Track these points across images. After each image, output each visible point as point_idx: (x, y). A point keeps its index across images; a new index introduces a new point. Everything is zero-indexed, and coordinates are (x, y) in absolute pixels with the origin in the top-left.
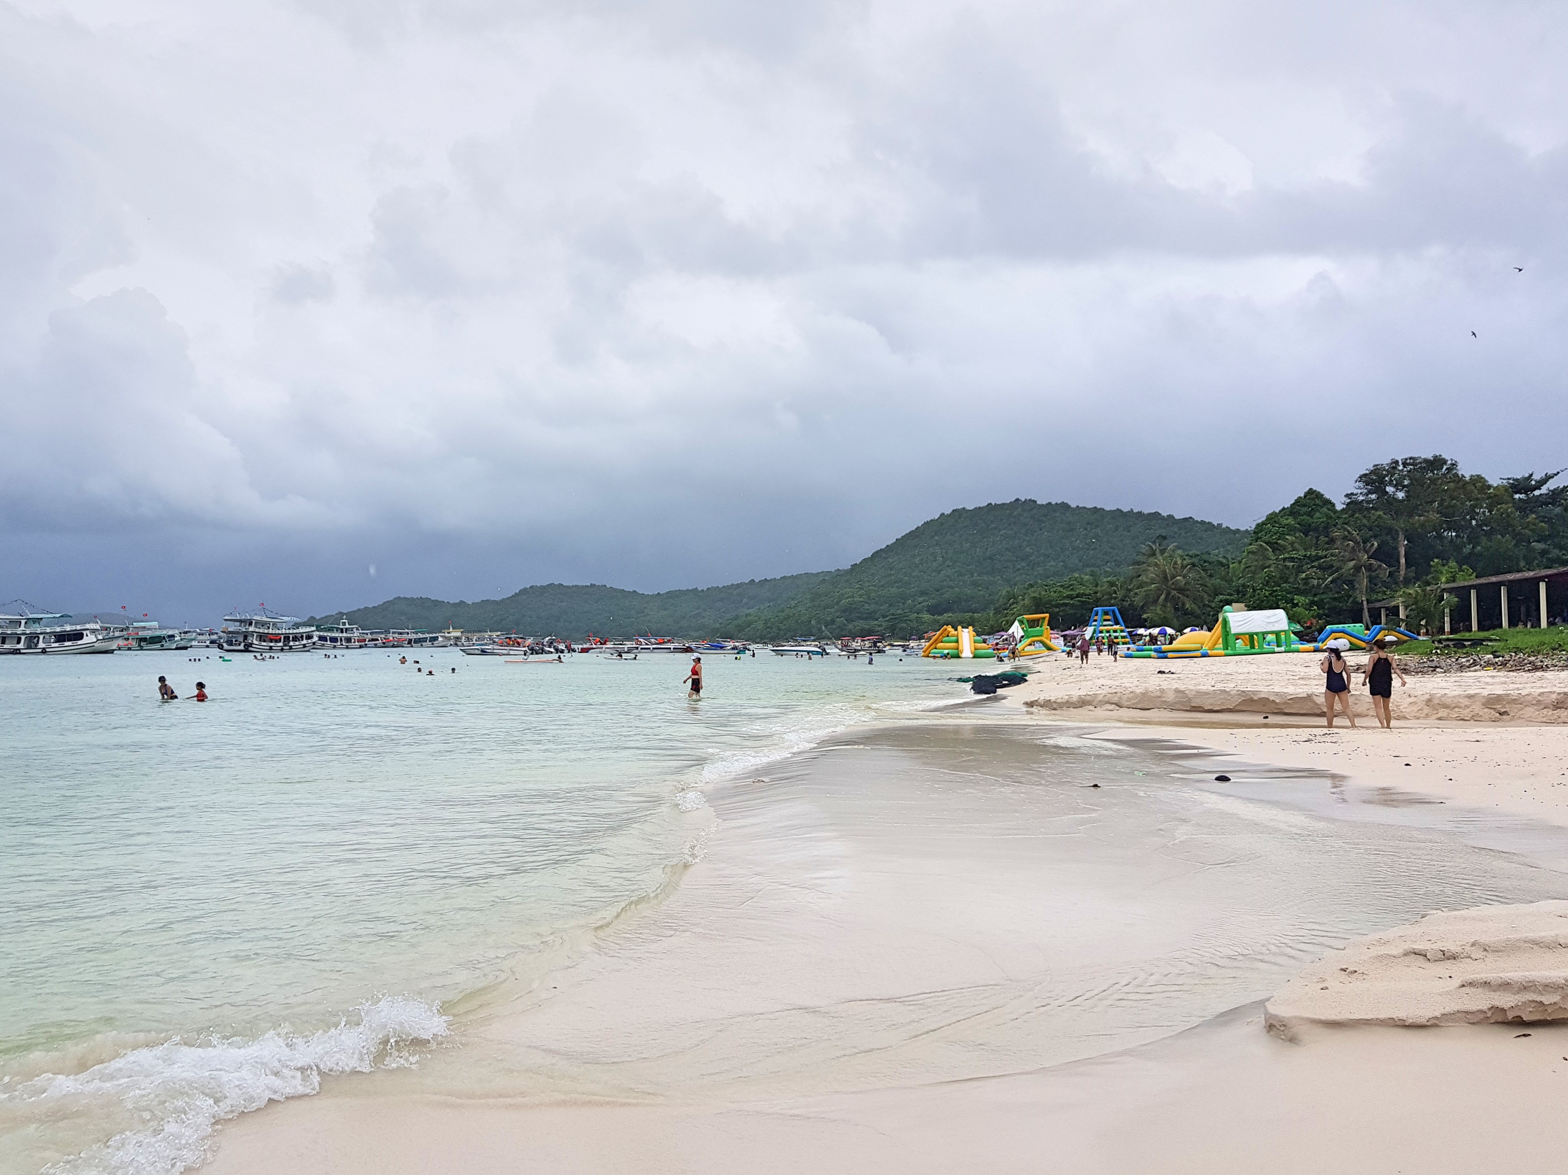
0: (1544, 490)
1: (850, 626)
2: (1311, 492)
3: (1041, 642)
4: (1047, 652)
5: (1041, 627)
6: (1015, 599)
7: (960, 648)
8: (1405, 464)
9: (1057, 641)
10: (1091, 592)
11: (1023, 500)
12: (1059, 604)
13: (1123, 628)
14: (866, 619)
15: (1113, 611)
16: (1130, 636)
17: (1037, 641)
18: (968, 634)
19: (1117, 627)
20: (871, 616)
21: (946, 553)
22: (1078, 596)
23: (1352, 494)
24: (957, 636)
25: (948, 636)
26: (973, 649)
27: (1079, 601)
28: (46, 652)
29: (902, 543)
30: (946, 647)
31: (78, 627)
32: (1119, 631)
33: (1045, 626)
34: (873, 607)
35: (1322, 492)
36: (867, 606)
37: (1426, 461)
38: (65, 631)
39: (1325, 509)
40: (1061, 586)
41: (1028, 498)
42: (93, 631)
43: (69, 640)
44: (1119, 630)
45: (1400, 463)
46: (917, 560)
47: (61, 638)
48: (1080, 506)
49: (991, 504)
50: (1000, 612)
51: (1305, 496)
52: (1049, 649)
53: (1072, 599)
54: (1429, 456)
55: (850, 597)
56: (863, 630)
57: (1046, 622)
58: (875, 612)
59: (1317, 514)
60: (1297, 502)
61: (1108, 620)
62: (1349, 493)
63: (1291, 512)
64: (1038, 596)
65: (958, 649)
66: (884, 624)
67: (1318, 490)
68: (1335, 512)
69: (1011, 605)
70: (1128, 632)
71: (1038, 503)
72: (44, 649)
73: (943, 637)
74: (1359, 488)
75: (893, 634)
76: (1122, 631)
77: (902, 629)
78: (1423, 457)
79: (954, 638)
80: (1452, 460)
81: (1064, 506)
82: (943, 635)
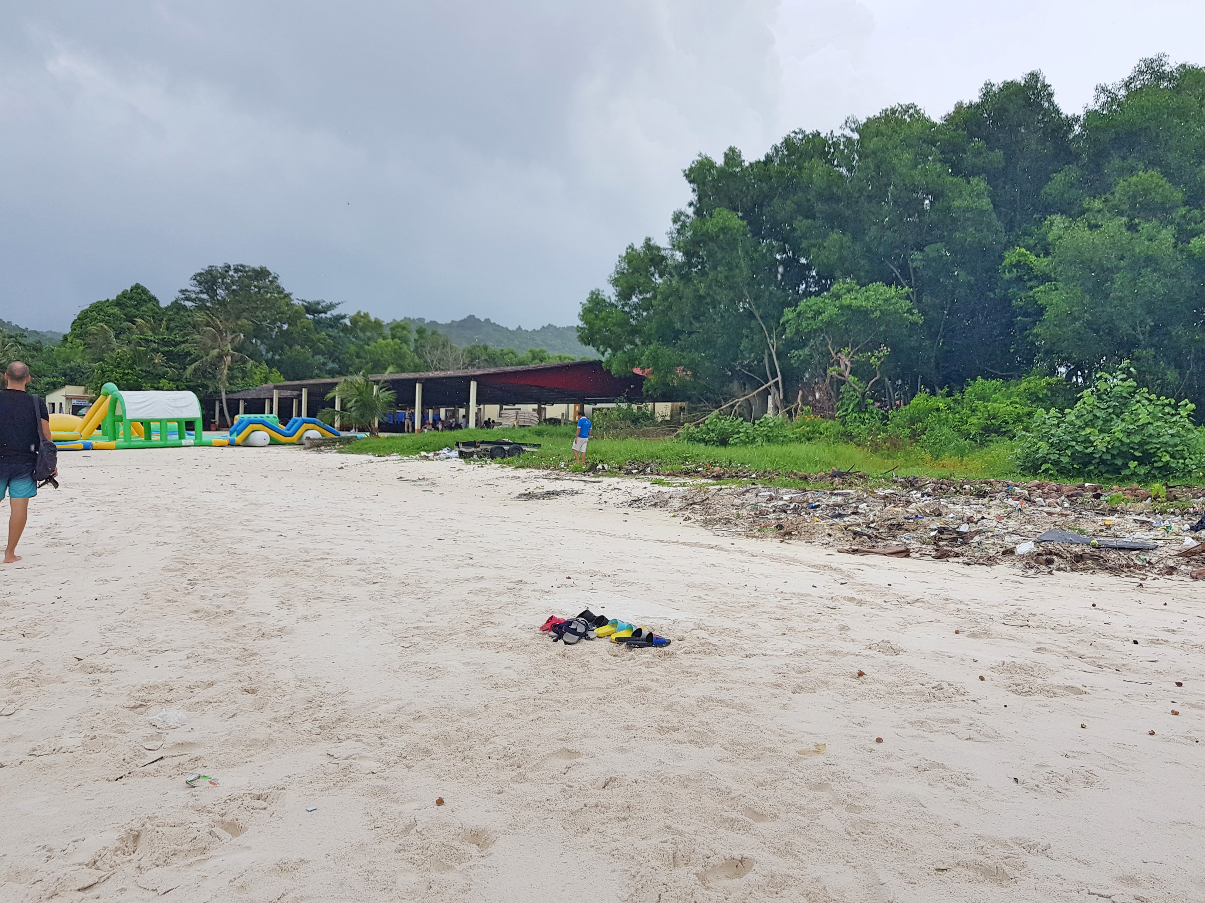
0: (328, 315)
2: (137, 287)
8: (236, 270)
23: (186, 291)
35: (148, 289)
37: (254, 270)
39: (150, 305)
45: (232, 268)
51: (131, 290)
54: (256, 265)
59: (143, 308)
60: (124, 294)
62: (184, 289)
63: (118, 303)
67: (144, 286)
68: (160, 309)
74: (195, 286)
78: (252, 266)
80: (275, 273)
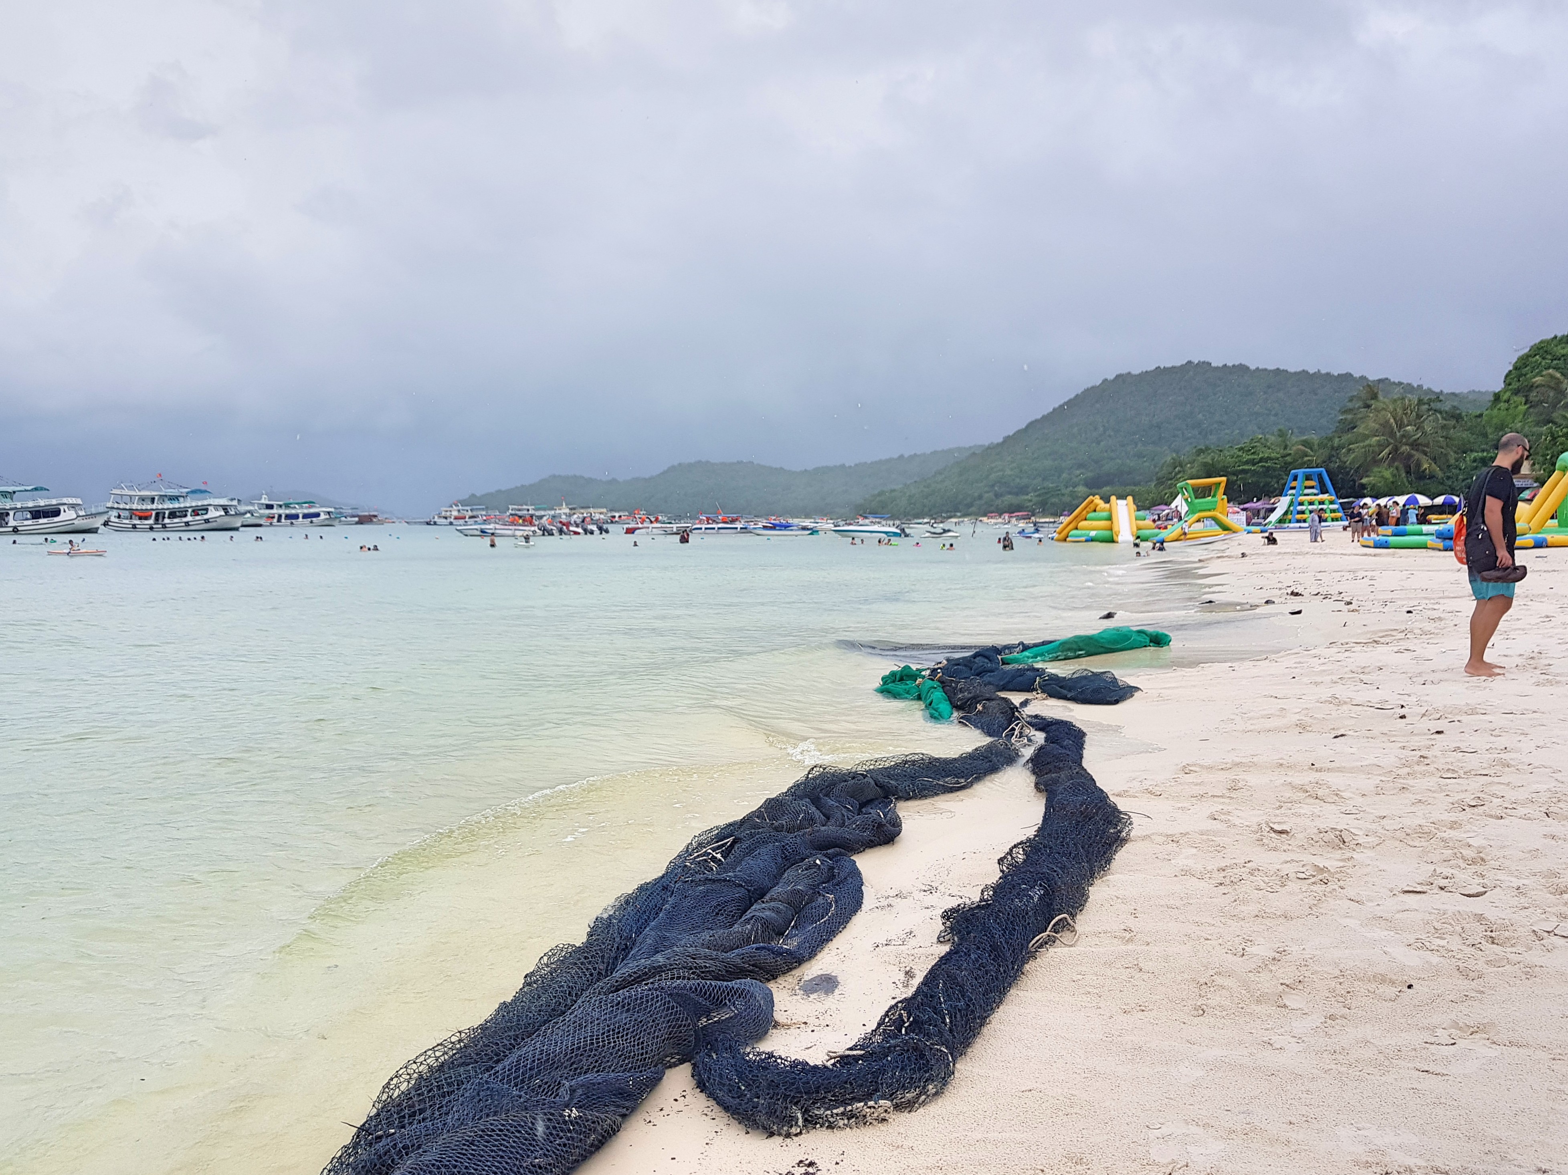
1: (999, 502)
3: (1214, 519)
4: (1223, 535)
5: (1214, 496)
6: (1181, 466)
7: (1115, 529)
9: (1236, 516)
10: (1279, 456)
11: (1196, 362)
12: (1237, 470)
13: (1333, 498)
14: (1017, 494)
15: (1320, 476)
16: (1343, 509)
17: (1207, 518)
18: (1125, 508)
19: (1325, 497)
20: (1022, 490)
21: (1108, 422)
22: (1261, 460)
24: (1110, 511)
25: (1095, 511)
26: (1135, 529)
27: (1262, 466)
28: (18, 531)
29: (1059, 411)
30: (1092, 527)
31: (54, 502)
32: (1327, 502)
33: (1220, 497)
34: (1025, 481)
36: (1018, 480)
38: (40, 506)
40: (1241, 449)
41: (1202, 360)
42: (73, 506)
43: (44, 517)
44: (1329, 501)
46: (1075, 430)
47: (37, 514)
48: (1260, 367)
49: (1159, 367)
50: (1162, 483)
52: (1225, 528)
53: (1254, 465)
55: (999, 471)
56: (1011, 505)
57: (1221, 490)
58: (1027, 487)
61: (1312, 487)
64: (1211, 462)
65: (1111, 530)
66: (1035, 500)
69: (1176, 474)
70: (1340, 503)
71: (1213, 365)
72: (15, 527)
73: (1088, 512)
75: (1044, 510)
76: (1332, 502)
77: (1053, 504)
79: (1105, 514)
81: (1242, 369)
82: (1088, 509)
